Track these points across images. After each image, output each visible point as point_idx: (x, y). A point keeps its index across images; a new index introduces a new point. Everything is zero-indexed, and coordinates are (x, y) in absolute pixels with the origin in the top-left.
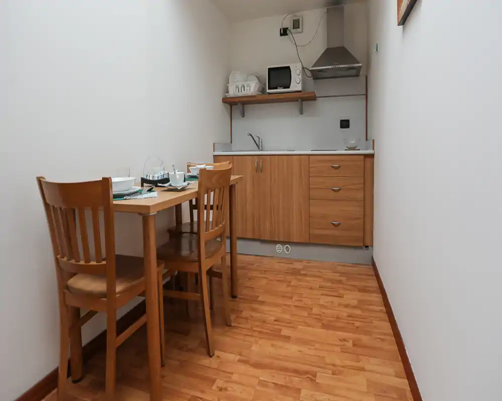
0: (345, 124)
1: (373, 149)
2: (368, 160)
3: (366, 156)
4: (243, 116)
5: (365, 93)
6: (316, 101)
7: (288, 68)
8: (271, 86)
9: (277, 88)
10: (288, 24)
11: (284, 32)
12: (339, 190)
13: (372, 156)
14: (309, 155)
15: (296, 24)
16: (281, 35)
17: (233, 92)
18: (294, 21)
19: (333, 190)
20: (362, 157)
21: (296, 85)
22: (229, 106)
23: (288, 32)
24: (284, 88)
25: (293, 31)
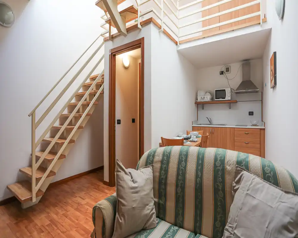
0: (251, 113)
1: (265, 126)
2: (262, 131)
3: (261, 129)
4: (203, 109)
5: (261, 100)
6: (237, 104)
7: (225, 90)
8: (217, 98)
9: (219, 99)
10: (224, 69)
11: (222, 73)
12: (248, 143)
13: (264, 129)
14: (234, 128)
15: (228, 70)
16: (220, 74)
17: (199, 100)
18: (226, 68)
19: (245, 143)
20: (259, 130)
21: (228, 97)
22: (197, 105)
23: (224, 73)
24: (223, 98)
25: (226, 73)
